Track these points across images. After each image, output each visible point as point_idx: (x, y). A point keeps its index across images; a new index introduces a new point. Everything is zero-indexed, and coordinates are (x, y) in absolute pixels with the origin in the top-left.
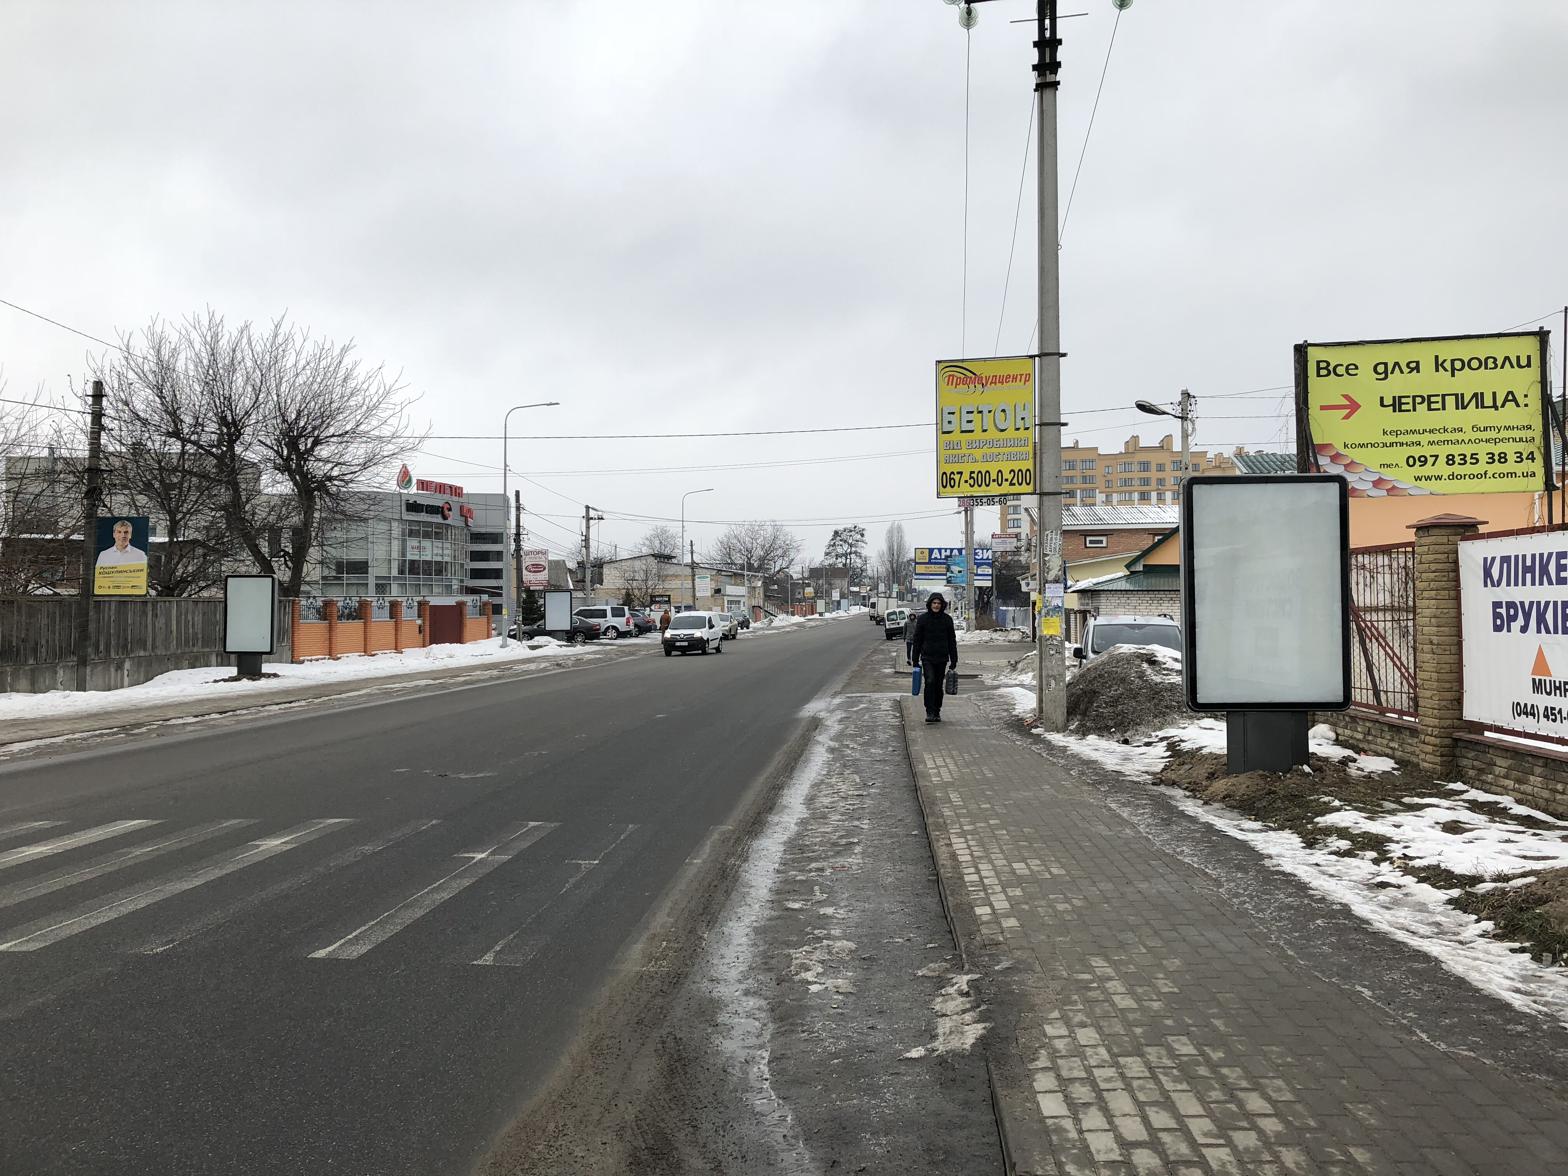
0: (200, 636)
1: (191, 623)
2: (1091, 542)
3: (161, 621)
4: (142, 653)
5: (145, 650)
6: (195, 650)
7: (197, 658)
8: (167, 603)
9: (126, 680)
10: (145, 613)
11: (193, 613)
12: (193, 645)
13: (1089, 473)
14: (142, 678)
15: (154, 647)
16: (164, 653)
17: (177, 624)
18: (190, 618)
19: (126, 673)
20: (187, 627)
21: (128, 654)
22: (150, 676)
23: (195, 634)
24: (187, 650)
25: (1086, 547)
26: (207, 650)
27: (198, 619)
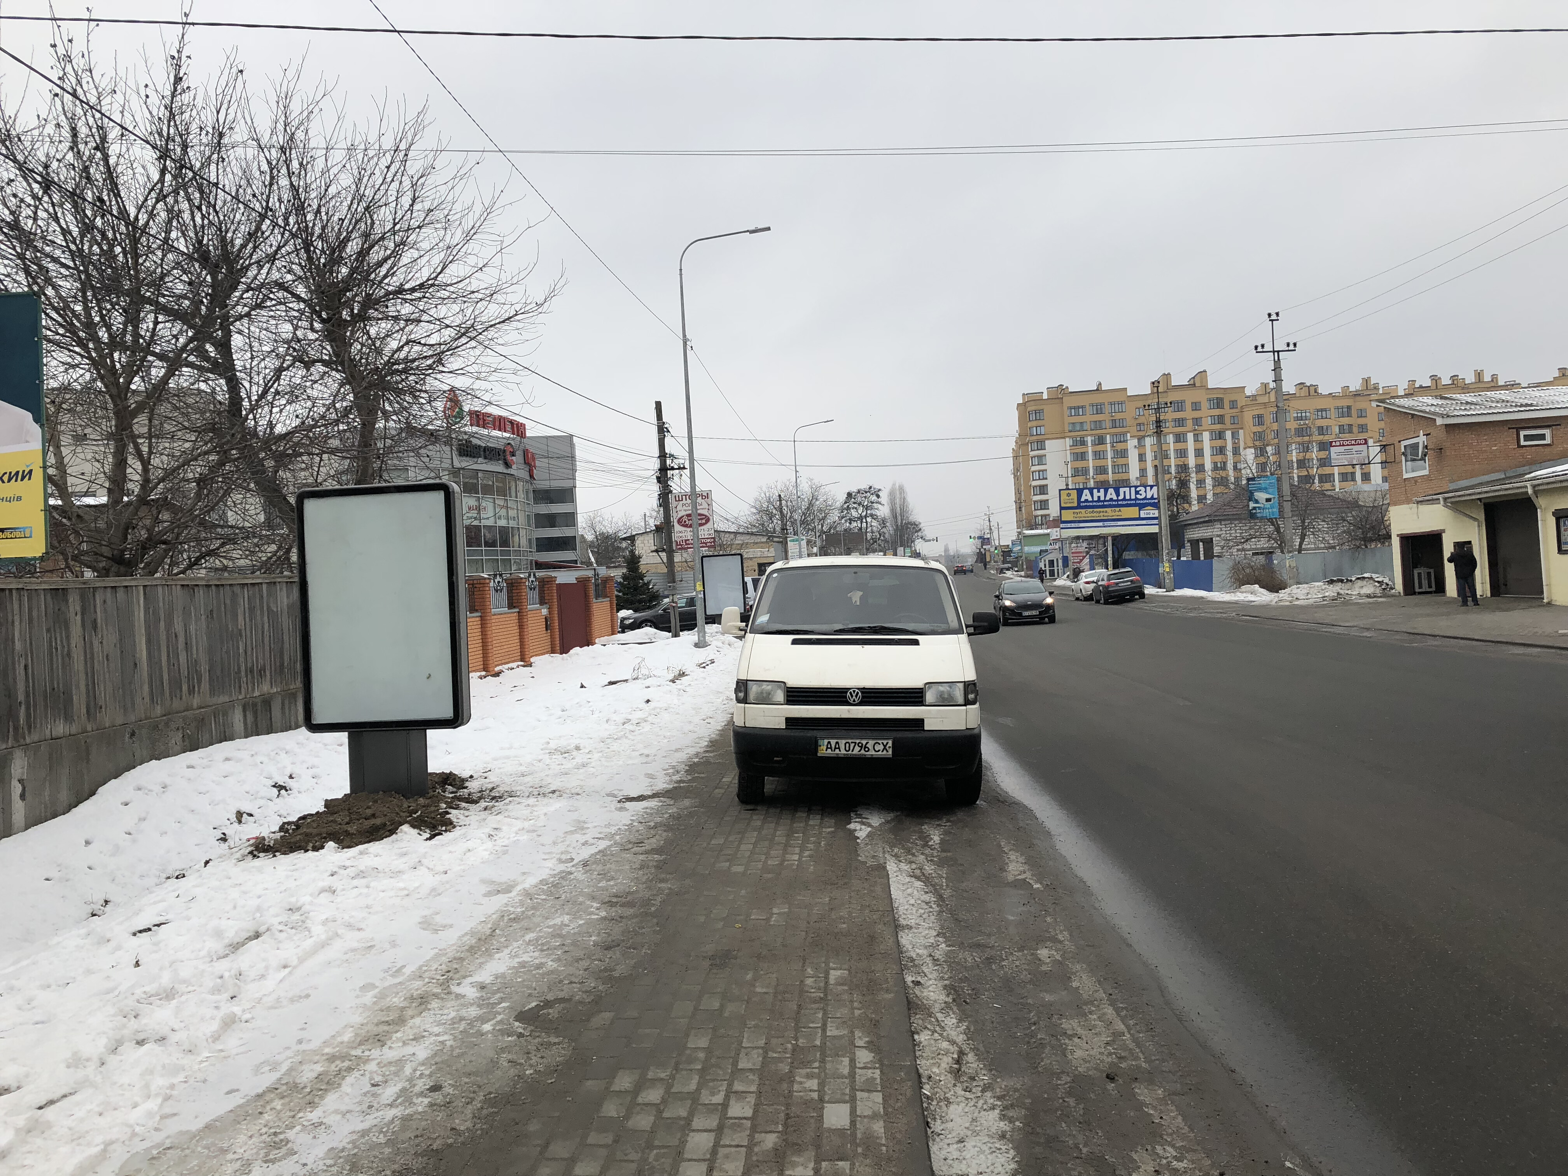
0: (204, 668)
1: (181, 640)
2: (1527, 437)
3: (109, 637)
4: (60, 728)
5: (68, 718)
6: (196, 702)
7: (201, 722)
8: (121, 594)
9: (19, 810)
10: (60, 621)
11: (186, 612)
12: (191, 691)
13: (1118, 416)
14: (64, 796)
15: (93, 708)
16: (119, 720)
17: (149, 641)
18: (178, 626)
19: (17, 789)
20: (173, 653)
21: (18, 735)
22: (86, 788)
23: (193, 665)
24: (177, 704)
25: (1519, 446)
26: (224, 698)
27: (198, 628)
